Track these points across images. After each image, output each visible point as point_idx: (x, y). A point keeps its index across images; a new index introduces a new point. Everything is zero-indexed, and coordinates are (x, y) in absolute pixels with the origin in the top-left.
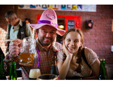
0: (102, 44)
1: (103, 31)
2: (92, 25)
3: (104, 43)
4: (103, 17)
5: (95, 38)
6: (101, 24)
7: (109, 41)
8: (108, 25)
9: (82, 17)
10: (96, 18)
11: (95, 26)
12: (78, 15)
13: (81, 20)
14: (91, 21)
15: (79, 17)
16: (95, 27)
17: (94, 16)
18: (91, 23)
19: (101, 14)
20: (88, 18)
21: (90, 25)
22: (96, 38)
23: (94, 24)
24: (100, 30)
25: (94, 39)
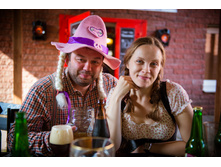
0: (186, 77)
1: (188, 51)
2: (169, 39)
3: (189, 74)
4: (190, 24)
5: (173, 64)
6: (185, 37)
7: (200, 71)
8: (198, 40)
9: (148, 22)
10: (176, 26)
11: (175, 41)
12: (141, 18)
13: (148, 28)
14: (166, 30)
15: (143, 23)
16: (174, 44)
17: (173, 21)
18: (167, 35)
19: (186, 18)
20: (160, 25)
21: (164, 38)
22: (176, 65)
23: (173, 37)
24: (183, 50)
25: (172, 67)
